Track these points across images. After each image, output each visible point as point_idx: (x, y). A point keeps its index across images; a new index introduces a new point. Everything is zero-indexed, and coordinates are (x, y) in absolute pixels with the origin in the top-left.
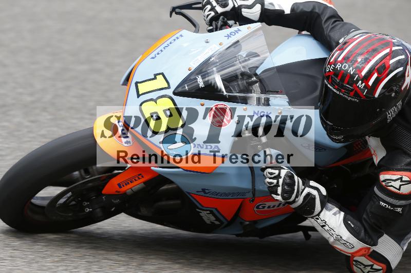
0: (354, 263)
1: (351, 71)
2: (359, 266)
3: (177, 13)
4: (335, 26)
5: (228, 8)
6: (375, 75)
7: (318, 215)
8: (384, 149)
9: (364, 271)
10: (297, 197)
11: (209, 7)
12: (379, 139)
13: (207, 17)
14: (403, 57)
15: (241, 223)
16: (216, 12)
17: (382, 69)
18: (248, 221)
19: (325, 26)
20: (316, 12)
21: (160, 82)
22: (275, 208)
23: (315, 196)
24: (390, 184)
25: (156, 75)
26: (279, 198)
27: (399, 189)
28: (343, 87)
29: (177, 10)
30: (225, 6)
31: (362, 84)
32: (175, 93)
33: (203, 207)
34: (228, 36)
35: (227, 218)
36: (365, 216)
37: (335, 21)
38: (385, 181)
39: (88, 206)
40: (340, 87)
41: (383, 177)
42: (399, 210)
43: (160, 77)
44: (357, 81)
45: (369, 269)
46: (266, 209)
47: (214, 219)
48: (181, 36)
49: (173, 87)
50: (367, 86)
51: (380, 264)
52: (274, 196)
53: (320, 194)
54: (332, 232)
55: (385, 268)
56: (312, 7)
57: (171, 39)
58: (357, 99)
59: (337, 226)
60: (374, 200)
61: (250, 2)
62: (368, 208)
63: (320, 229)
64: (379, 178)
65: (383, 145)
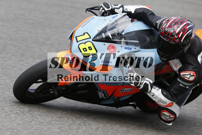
0: (162, 115)
1: (172, 31)
2: (164, 116)
4: (154, 17)
5: (110, 9)
6: (182, 33)
9: (166, 118)
10: (140, 84)
12: (179, 60)
14: (191, 26)
15: (113, 98)
16: (105, 10)
17: (184, 30)
18: (116, 97)
21: (86, 36)
22: (128, 91)
24: (185, 76)
25: (84, 34)
26: (133, 85)
27: (189, 79)
28: (168, 38)
29: (89, 10)
31: (176, 36)
32: (93, 40)
33: (100, 89)
34: (113, 18)
35: (109, 95)
36: (172, 90)
37: (153, 16)
38: (183, 75)
39: (52, 91)
41: (182, 74)
42: (187, 87)
43: (86, 34)
44: (174, 35)
45: (168, 117)
46: (124, 91)
47: (104, 95)
48: (94, 18)
49: (92, 37)
50: (178, 37)
51: (173, 115)
52: (131, 84)
53: (150, 83)
54: (157, 97)
55: (174, 117)
56: (143, 10)
57: (90, 19)
58: (174, 42)
59: (159, 95)
60: (177, 83)
61: (118, 7)
62: (174, 87)
63: (151, 97)
64: (180, 74)
65: (181, 62)
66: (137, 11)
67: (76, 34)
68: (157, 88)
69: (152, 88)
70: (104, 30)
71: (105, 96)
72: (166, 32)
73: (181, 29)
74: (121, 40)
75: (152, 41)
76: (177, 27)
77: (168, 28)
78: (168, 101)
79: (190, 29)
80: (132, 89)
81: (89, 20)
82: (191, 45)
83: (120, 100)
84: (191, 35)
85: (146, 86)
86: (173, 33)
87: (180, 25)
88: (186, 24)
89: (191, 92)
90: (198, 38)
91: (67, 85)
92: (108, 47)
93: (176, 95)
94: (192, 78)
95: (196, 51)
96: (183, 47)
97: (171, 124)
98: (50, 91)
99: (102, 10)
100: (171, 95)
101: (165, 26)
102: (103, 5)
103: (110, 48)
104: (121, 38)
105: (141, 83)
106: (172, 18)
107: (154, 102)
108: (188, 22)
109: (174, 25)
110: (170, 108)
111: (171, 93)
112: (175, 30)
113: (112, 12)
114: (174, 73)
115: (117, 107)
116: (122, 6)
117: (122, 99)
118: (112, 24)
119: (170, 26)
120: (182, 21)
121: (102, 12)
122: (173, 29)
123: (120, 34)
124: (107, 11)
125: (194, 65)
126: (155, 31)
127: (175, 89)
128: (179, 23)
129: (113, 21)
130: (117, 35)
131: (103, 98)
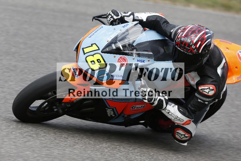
0: (177, 133)
1: (189, 41)
2: (179, 135)
3: (95, 19)
4: (167, 26)
5: (119, 17)
6: (200, 43)
7: (166, 108)
8: (199, 77)
10: (154, 101)
11: (110, 16)
12: (196, 72)
13: (109, 21)
14: (210, 34)
15: (123, 116)
16: (114, 19)
17: (202, 40)
18: (126, 115)
19: (163, 26)
20: (158, 20)
21: (95, 47)
22: (140, 108)
23: (163, 100)
24: (204, 91)
25: (92, 45)
26: (146, 101)
27: (208, 93)
28: (185, 48)
29: (96, 18)
30: (118, 15)
31: (194, 46)
32: (102, 52)
33: (110, 106)
34: (124, 27)
35: (119, 113)
36: (189, 106)
37: (167, 24)
38: (201, 90)
39: (56, 108)
40: (184, 48)
41: (200, 88)
42: (207, 103)
43: (94, 45)
44: (192, 45)
45: (183, 136)
46: (136, 109)
48: (102, 27)
49: (101, 49)
50: (196, 48)
51: (188, 134)
52: (144, 100)
53: (165, 99)
54: (173, 115)
55: (190, 136)
56: (156, 18)
57: (98, 29)
58: (191, 53)
59: (175, 112)
60: (195, 99)
61: (128, 14)
62: (192, 102)
63: (167, 115)
64: (198, 89)
65: (198, 75)
66: (149, 19)
67: (83, 46)
68: (173, 104)
69: (167, 104)
70: (114, 41)
71: (114, 114)
72: (182, 42)
73: (199, 38)
74: (132, 52)
75: (166, 52)
76: (194, 36)
77: (184, 38)
78: (185, 119)
79: (208, 38)
80: (144, 106)
81: (96, 30)
82: (210, 56)
83: (131, 118)
84: (210, 45)
85: (161, 103)
86: (190, 43)
87: (197, 34)
88: (204, 33)
89: (208, 109)
90: (218, 48)
91: (73, 102)
92: (119, 59)
93: (194, 112)
94: (211, 93)
95: (215, 62)
96: (201, 59)
97: (186, 144)
98: (53, 109)
99: (110, 18)
100: (188, 111)
101: (181, 35)
102: (111, 13)
103: (121, 61)
104: (132, 50)
105: (155, 99)
106: (189, 27)
107: (170, 120)
108: (206, 31)
109: (191, 34)
110: (186, 126)
111: (189, 109)
112: (192, 40)
113: (122, 21)
114: (189, 88)
115: (126, 126)
116: (133, 14)
117: (132, 117)
118: (124, 33)
119: (186, 36)
120: (199, 29)
121: (111, 21)
122: (190, 38)
123: (131, 45)
124: (117, 19)
125: (214, 78)
126: (170, 41)
127: (193, 105)
128: (197, 32)
129: (124, 30)
130: (128, 46)
131: (112, 116)
